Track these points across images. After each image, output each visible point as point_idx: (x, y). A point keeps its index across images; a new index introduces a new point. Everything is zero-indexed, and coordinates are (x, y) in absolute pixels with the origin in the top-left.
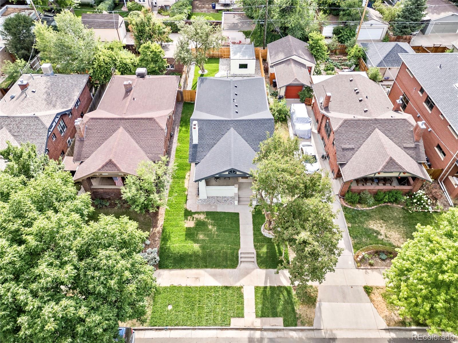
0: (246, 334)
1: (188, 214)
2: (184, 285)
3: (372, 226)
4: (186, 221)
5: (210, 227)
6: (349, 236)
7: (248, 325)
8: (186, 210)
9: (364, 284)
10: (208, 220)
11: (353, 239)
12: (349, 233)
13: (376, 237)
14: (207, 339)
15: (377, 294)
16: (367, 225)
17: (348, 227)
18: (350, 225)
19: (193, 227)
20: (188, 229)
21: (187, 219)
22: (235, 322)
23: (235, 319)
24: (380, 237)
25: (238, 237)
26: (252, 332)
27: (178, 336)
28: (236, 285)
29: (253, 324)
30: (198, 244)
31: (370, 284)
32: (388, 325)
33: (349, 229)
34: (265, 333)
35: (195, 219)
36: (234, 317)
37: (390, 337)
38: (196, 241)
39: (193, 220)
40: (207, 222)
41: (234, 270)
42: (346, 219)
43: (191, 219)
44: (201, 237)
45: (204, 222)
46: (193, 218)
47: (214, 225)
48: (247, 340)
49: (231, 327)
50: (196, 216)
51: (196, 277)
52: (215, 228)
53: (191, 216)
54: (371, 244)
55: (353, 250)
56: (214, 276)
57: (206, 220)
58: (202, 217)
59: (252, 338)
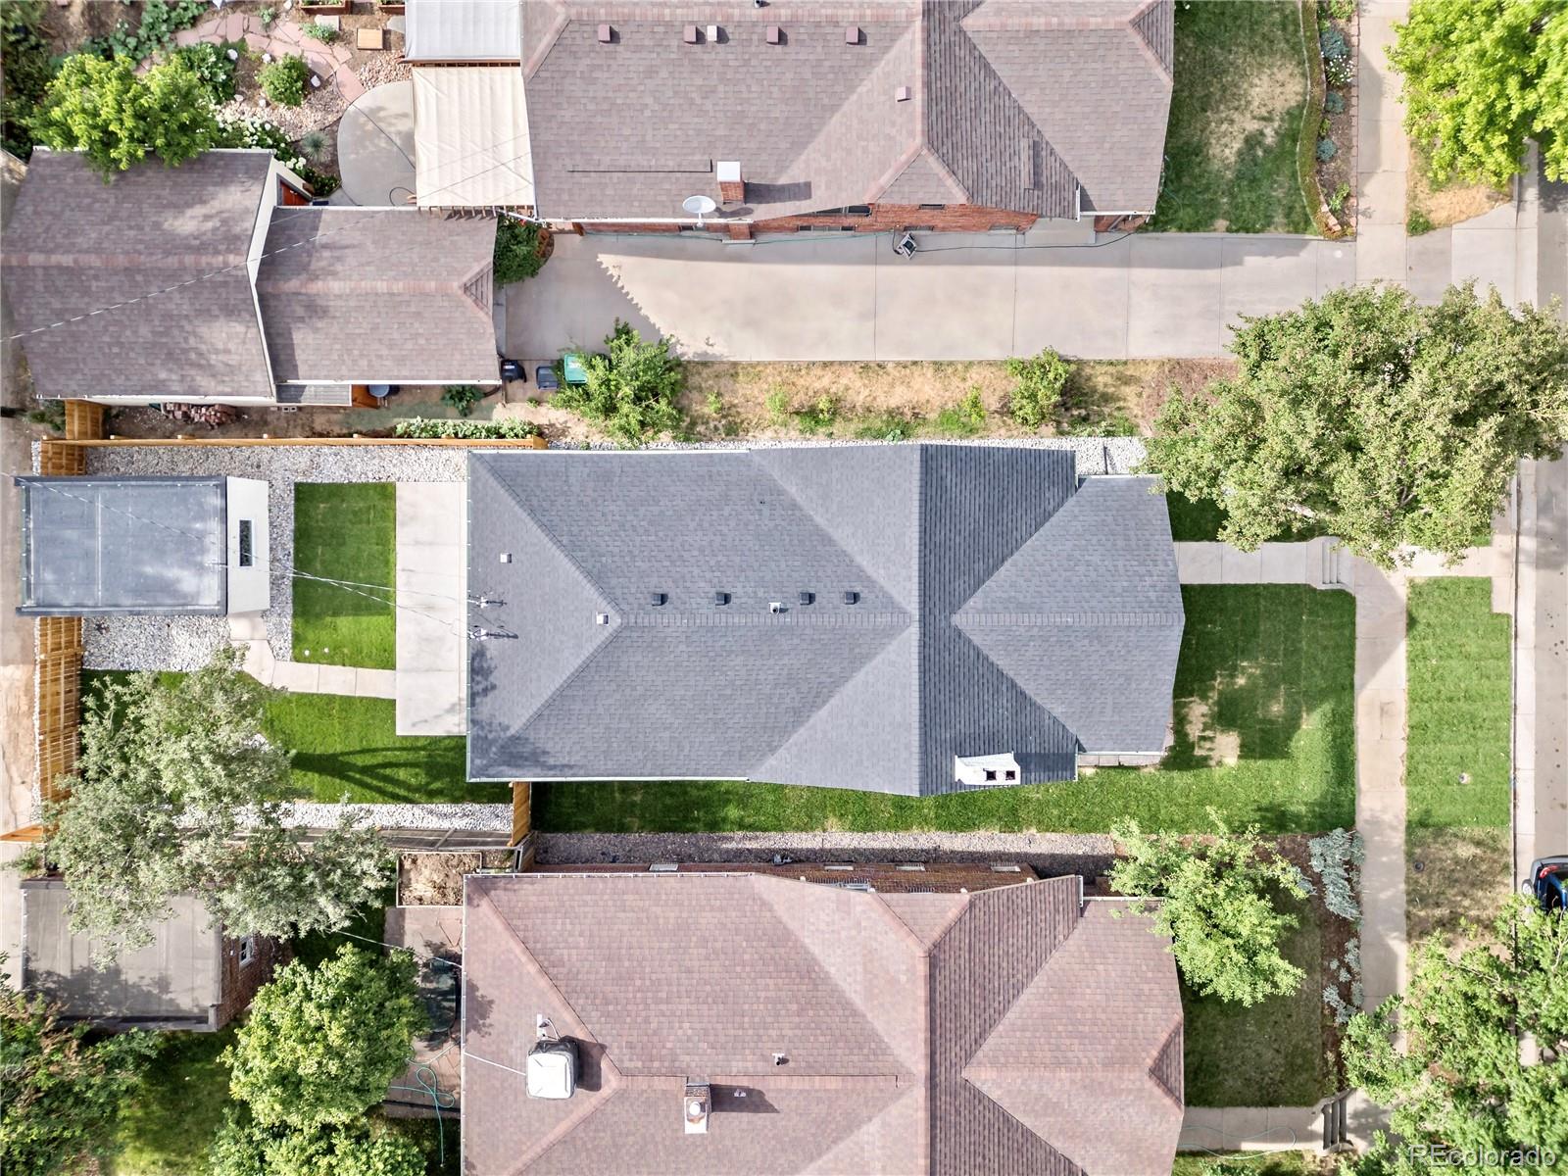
0: (1528, 573)
1: (1182, 757)
2: (1402, 748)
3: (1227, 151)
4: (1212, 763)
5: (1241, 681)
6: (1261, 235)
7: (1507, 566)
8: (1168, 764)
9: (1403, 230)
10: (1213, 688)
11: (1272, 228)
12: (1251, 235)
13: (1267, 151)
14: (1539, 674)
15: (1431, 204)
16: (1227, 168)
17: (1229, 230)
18: (1221, 223)
19: (1241, 734)
20: (1247, 751)
21: (1206, 758)
22: (1501, 603)
23: (1494, 603)
24: (1270, 139)
25: (1273, 591)
26: (1522, 558)
27: (1532, 748)
28: (1405, 599)
29: (1506, 556)
30: (1301, 717)
31: (1402, 215)
32: (1511, 198)
33: (1237, 231)
34: (1526, 524)
35: (1209, 733)
36: (1490, 604)
37: (1537, 203)
38: (1292, 724)
39: (1211, 739)
40: (1221, 693)
41: (1359, 603)
42: (1198, 230)
43: (1208, 745)
44: (1276, 708)
45: (1218, 703)
46: (1204, 738)
47: (1235, 668)
48: (1542, 572)
49: (1512, 613)
50: (1194, 731)
51: (1377, 713)
52: (1245, 664)
53: (1192, 746)
54: (1294, 175)
55: (1307, 237)
56: (1376, 663)
57: (1214, 696)
58: (1198, 711)
59: (1537, 558)
